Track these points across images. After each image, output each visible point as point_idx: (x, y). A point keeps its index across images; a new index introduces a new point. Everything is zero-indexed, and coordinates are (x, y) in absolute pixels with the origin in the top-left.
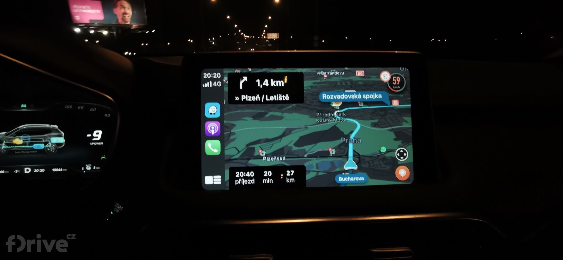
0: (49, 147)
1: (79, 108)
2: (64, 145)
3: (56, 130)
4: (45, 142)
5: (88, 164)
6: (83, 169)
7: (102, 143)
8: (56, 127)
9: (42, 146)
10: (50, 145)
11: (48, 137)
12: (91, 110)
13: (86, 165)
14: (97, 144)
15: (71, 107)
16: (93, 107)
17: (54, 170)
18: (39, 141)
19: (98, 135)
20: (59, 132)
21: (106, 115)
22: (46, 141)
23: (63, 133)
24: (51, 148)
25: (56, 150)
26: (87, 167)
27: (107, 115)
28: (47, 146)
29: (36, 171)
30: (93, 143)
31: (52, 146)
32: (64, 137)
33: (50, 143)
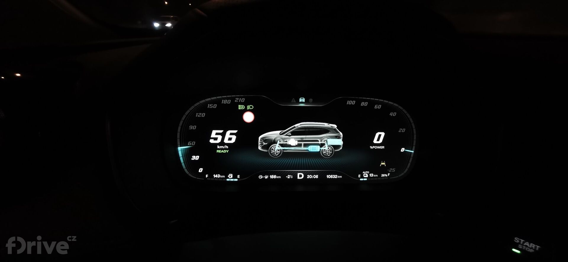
0: (325, 150)
1: (363, 104)
2: (341, 148)
3: (335, 129)
4: (321, 144)
5: (365, 171)
6: (359, 176)
7: (383, 147)
8: (335, 126)
9: (317, 149)
10: (326, 148)
11: (324, 138)
12: (376, 107)
13: (363, 172)
14: (379, 147)
15: (353, 103)
16: (378, 103)
17: (328, 176)
18: (314, 143)
19: (379, 137)
20: (338, 132)
21: (391, 114)
22: (323, 142)
23: (341, 134)
24: (327, 151)
25: (332, 153)
26: (364, 175)
27: (393, 114)
28: (322, 148)
29: (309, 177)
30: (374, 147)
31: (328, 148)
32: (342, 138)
33: (326, 145)
